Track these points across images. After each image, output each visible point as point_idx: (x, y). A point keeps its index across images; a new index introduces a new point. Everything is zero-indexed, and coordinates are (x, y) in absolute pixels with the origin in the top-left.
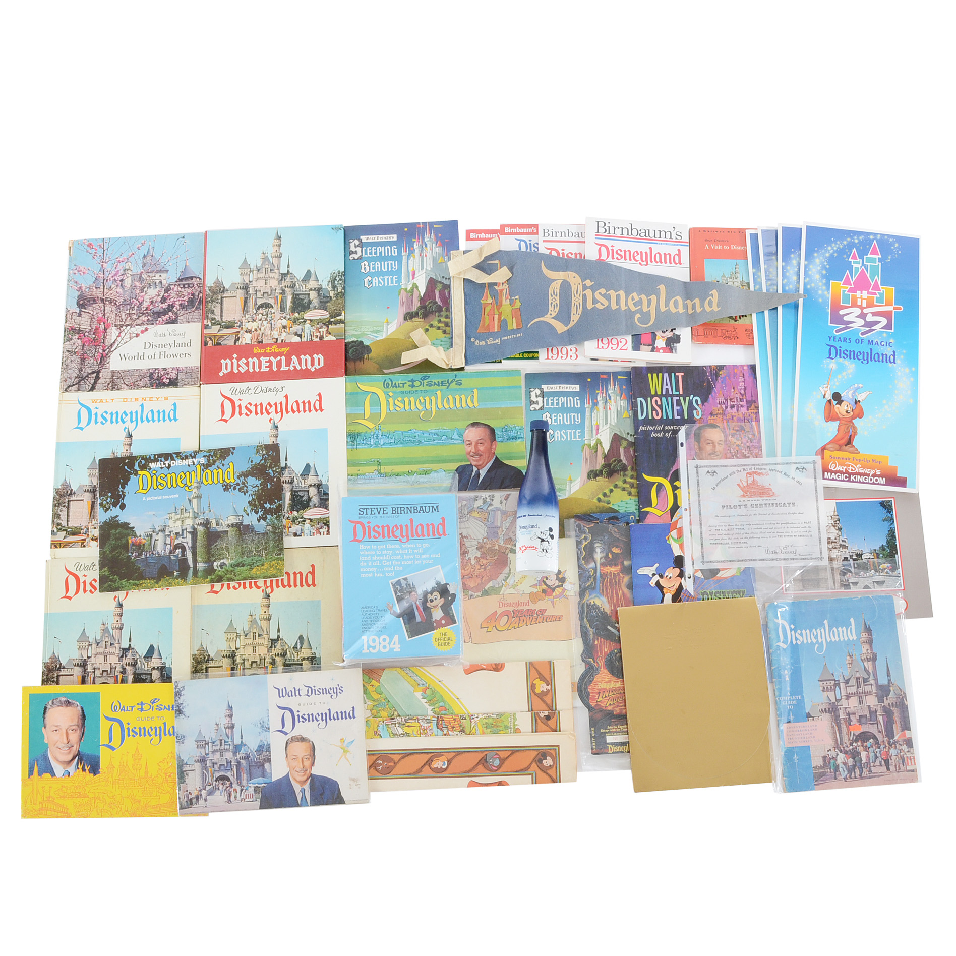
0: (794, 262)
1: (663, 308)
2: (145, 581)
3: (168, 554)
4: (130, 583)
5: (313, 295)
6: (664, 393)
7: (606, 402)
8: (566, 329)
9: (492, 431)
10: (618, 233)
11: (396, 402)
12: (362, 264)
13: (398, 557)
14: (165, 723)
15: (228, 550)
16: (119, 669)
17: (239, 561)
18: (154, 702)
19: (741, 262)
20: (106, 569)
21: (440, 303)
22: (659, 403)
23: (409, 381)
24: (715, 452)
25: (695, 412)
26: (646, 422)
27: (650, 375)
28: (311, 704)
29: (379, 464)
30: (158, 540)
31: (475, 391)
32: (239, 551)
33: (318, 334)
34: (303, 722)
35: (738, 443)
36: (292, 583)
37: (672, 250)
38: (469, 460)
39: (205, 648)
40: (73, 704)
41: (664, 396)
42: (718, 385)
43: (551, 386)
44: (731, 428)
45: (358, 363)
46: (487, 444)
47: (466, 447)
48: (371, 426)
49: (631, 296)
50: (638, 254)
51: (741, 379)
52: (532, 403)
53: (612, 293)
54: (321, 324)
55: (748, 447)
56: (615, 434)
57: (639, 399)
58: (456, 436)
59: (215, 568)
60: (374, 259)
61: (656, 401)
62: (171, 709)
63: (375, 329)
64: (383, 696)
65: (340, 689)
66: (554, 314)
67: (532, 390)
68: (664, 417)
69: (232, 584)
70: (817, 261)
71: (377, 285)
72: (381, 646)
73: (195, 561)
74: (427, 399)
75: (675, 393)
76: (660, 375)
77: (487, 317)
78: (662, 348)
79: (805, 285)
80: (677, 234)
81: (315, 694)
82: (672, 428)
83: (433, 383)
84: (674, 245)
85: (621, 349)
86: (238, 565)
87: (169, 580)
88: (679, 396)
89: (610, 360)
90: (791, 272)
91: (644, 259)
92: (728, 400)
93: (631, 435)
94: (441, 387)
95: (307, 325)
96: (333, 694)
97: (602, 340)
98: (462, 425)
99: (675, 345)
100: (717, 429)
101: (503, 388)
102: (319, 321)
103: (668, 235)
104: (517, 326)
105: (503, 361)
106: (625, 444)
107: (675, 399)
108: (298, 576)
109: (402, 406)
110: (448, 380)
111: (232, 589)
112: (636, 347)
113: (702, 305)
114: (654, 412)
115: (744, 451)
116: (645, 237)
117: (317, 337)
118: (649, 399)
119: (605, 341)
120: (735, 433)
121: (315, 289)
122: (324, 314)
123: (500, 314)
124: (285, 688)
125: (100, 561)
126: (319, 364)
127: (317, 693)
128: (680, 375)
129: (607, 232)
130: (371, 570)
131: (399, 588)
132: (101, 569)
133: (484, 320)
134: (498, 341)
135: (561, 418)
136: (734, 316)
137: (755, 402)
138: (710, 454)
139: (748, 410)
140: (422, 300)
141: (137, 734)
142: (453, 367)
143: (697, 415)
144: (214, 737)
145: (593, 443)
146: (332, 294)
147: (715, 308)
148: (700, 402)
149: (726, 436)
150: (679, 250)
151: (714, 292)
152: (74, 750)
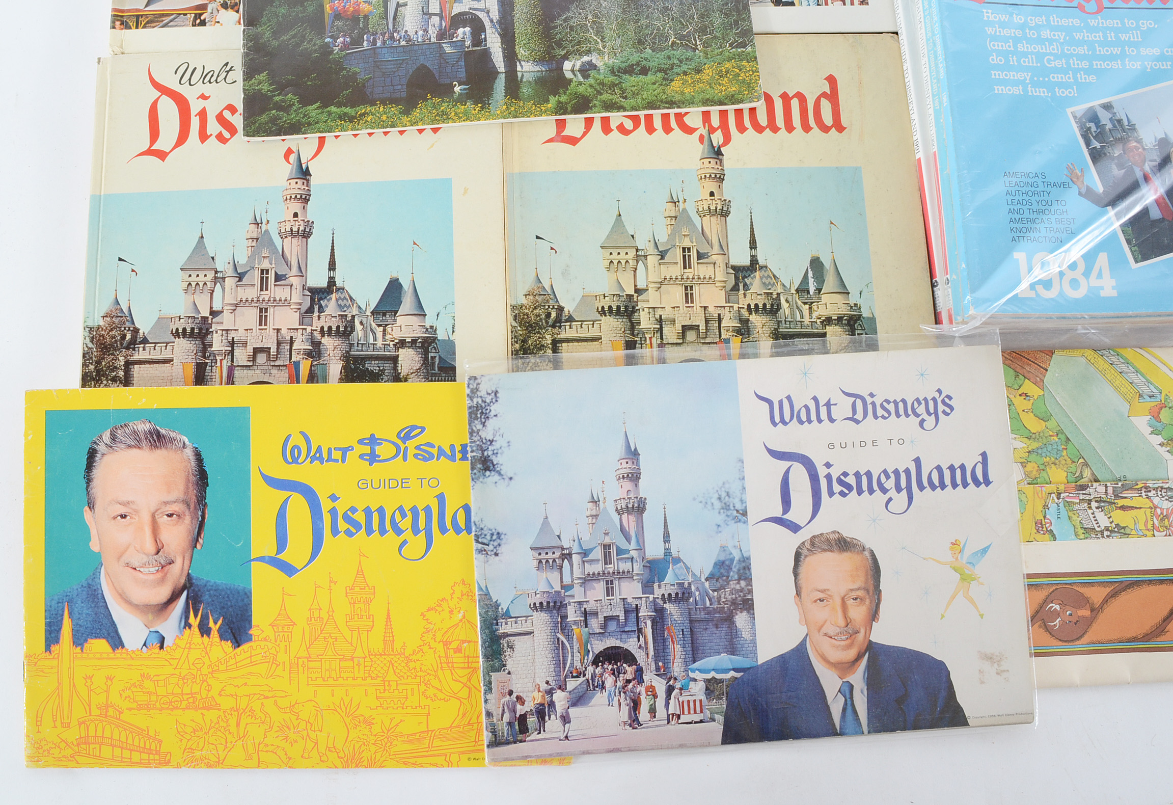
2: (373, 109)
3: (433, 40)
4: (330, 113)
13: (1082, 50)
14: (441, 498)
15: (599, 32)
16: (301, 344)
17: (635, 58)
18: (407, 437)
20: (263, 76)
28: (863, 444)
30: (405, 5)
32: (631, 34)
34: (843, 494)
36: (780, 121)
39: (548, 288)
40: (172, 440)
59: (569, 75)
62: (459, 456)
64: (1052, 424)
65: (943, 402)
69: (616, 117)
72: (1066, 280)
73: (511, 57)
81: (876, 417)
86: (629, 70)
87: (440, 104)
96: (925, 416)
108: (795, 103)
111: (615, 133)
124: (789, 398)
125: (246, 55)
127: (880, 412)
130: (1020, 76)
131: (1094, 129)
132: (249, 75)
141: (358, 526)
144: (586, 537)
152: (176, 575)
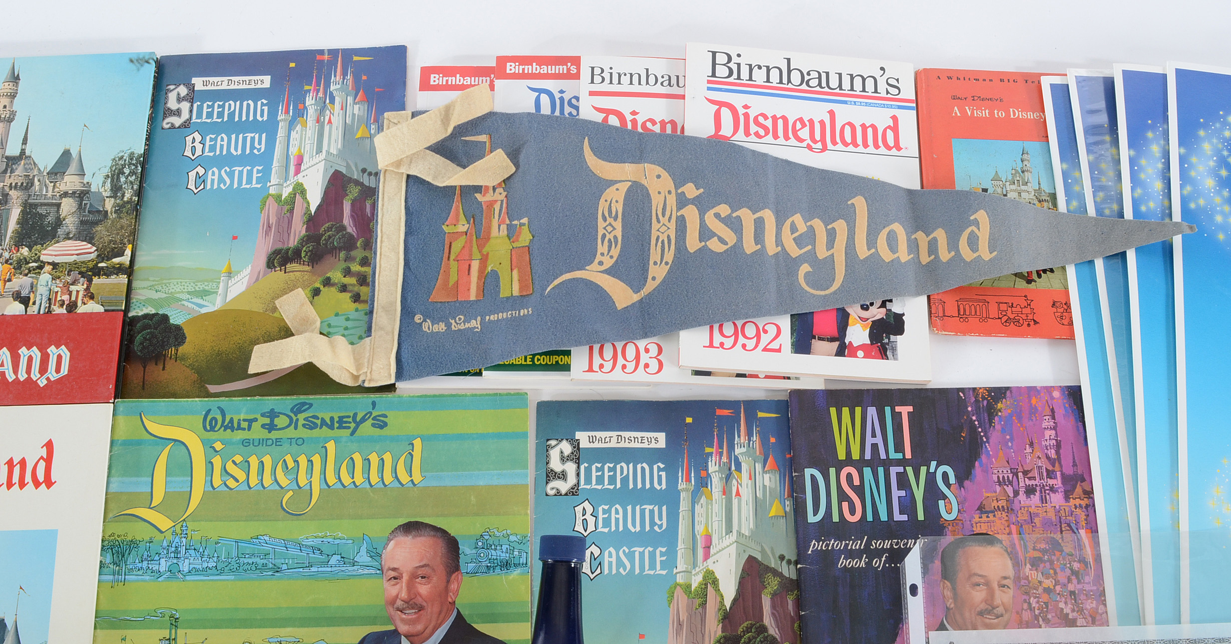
0: (1156, 149)
1: (862, 251)
5: (68, 206)
6: (868, 456)
7: (728, 477)
8: (636, 298)
9: (452, 545)
10: (759, 77)
11: (230, 467)
12: (189, 139)
19: (1034, 147)
21: (351, 229)
22: (857, 482)
23: (263, 415)
24: (994, 608)
25: (941, 503)
26: (826, 528)
27: (833, 411)
29: (175, 622)
31: (417, 443)
33: (66, 297)
35: (1048, 583)
37: (881, 117)
38: (391, 620)
41: (868, 463)
42: (995, 435)
43: (599, 434)
44: (1030, 546)
45: (151, 367)
46: (437, 579)
47: (387, 585)
48: (164, 523)
49: (790, 220)
50: (804, 125)
51: (1047, 422)
52: (551, 475)
53: (746, 216)
54: (74, 274)
55: (1072, 593)
56: (751, 560)
57: (808, 472)
58: (363, 557)
60: (216, 129)
61: (849, 477)
63: (200, 287)
66: (608, 263)
67: (553, 443)
68: (870, 518)
70: (1207, 146)
71: (215, 187)
74: (303, 460)
75: (893, 455)
76: (858, 410)
77: (454, 265)
78: (862, 347)
79: (1184, 201)
80: (890, 81)
82: (887, 544)
83: (319, 422)
84: (884, 106)
85: (765, 350)
88: (903, 462)
89: (739, 375)
90: (1151, 171)
91: (818, 137)
92: (1020, 475)
93: (789, 562)
94: (337, 433)
95: (45, 277)
97: (721, 326)
98: (380, 527)
99: (892, 338)
100: (996, 548)
101: (483, 437)
102: (72, 267)
103: (870, 83)
104: (521, 289)
105: (484, 373)
106: (773, 584)
107: (894, 470)
109: (241, 476)
110: (355, 415)
112: (802, 345)
113: (953, 245)
114: (845, 505)
115: (1062, 605)
116: (818, 89)
117: (62, 306)
118: (832, 471)
119: (729, 329)
120: (1040, 560)
121: (74, 193)
122: (85, 251)
123: (484, 260)
126: (58, 370)
128: (905, 410)
129: (735, 75)
133: (447, 273)
134: (475, 324)
135: (620, 516)
136: (1025, 270)
137: (1083, 480)
138: (981, 614)
139: (1067, 498)
140: (312, 221)
142: (366, 385)
143: (949, 511)
145: (696, 581)
146: (109, 205)
147: (985, 254)
148: (952, 480)
149: (1017, 564)
150: (895, 118)
151: (981, 216)
